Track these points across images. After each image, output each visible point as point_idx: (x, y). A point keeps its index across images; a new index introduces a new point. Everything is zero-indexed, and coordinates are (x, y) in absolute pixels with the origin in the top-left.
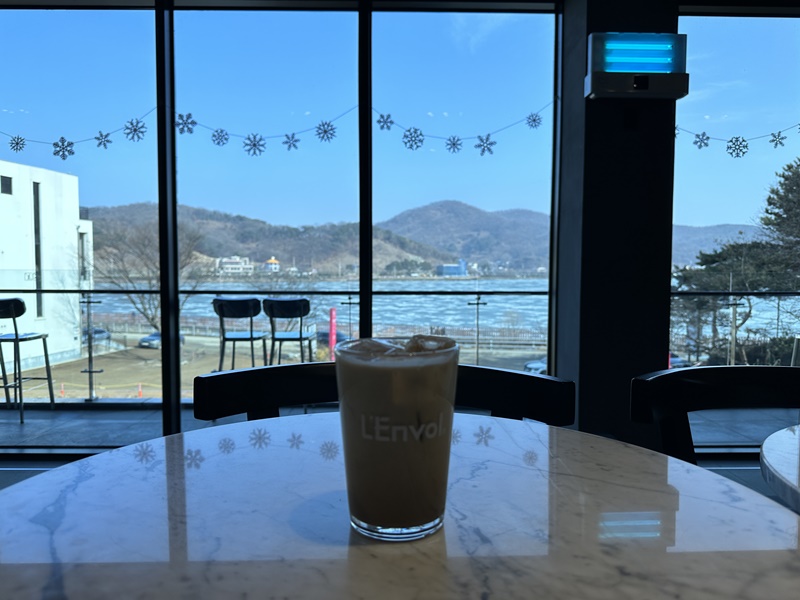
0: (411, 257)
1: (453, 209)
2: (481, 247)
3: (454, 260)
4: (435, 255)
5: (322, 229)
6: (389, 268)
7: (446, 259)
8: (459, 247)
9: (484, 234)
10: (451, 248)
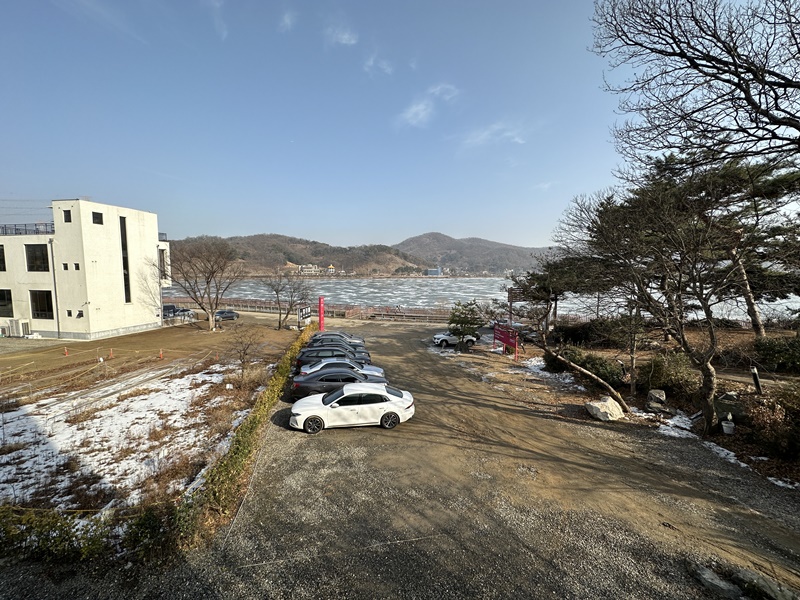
0: (411, 265)
1: (436, 237)
2: (451, 259)
3: (435, 266)
4: (424, 263)
5: (360, 248)
6: (397, 271)
7: (430, 266)
8: (439, 259)
9: (453, 252)
10: (435, 260)
